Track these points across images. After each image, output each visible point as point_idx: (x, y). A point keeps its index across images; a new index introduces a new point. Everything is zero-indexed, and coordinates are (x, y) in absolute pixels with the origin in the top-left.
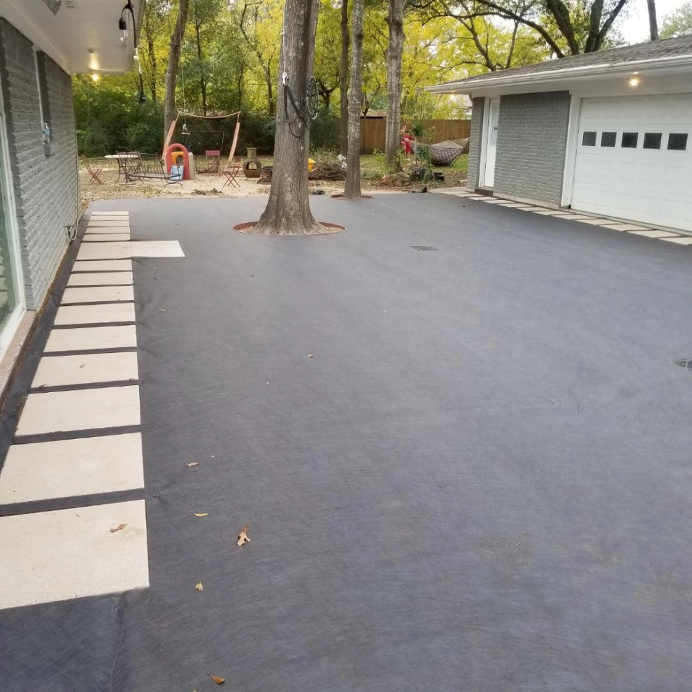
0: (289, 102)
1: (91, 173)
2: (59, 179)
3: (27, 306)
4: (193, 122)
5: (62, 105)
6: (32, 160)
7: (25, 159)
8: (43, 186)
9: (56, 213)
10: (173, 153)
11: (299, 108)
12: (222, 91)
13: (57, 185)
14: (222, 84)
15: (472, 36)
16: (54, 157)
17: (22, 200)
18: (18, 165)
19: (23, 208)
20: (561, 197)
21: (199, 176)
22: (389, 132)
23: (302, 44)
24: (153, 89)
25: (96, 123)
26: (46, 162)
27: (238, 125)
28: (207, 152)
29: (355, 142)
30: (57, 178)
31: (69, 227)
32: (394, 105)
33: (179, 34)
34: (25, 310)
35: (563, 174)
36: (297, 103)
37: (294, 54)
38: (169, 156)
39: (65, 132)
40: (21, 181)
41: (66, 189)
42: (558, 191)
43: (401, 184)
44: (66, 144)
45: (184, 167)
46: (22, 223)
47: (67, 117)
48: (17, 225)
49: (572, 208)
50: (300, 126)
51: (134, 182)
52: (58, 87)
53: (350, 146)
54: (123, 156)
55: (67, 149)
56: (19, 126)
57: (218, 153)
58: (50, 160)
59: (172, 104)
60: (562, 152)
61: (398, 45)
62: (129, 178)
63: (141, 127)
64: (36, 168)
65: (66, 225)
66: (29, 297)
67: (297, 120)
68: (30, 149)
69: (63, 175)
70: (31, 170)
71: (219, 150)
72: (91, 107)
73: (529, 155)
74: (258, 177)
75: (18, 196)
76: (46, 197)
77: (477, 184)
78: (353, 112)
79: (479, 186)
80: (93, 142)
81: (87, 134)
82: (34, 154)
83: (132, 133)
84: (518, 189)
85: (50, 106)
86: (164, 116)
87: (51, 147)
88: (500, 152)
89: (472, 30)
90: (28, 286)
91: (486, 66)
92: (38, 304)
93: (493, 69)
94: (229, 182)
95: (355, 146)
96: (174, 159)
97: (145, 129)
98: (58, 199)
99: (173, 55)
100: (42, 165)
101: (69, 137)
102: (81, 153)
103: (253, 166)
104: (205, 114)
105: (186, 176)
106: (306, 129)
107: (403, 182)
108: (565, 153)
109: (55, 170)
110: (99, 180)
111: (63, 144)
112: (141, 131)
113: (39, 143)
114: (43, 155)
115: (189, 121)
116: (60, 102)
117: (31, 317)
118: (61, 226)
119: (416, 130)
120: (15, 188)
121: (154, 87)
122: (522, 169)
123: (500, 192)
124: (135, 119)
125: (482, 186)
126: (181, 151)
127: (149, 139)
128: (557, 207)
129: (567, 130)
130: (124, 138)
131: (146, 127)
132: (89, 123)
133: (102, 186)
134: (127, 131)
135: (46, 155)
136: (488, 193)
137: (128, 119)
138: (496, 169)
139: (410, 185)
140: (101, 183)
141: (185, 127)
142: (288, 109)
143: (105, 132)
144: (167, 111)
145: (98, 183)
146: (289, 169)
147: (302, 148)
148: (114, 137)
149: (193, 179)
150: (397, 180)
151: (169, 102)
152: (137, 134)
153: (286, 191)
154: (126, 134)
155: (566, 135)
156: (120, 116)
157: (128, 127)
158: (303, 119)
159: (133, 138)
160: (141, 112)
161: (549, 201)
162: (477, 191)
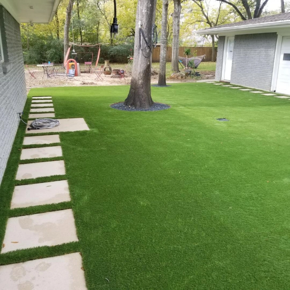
0: (142, 38)
1: (30, 73)
2: (13, 85)
5: (15, 40)
9: (12, 108)
10: (69, 63)
11: (147, 41)
12: (89, 34)
13: (12, 90)
14: (89, 31)
15: (201, 9)
16: (10, 72)
20: (271, 86)
21: (82, 74)
23: (150, 5)
24: (58, 33)
25: (31, 49)
26: (4, 77)
27: (100, 49)
28: (86, 63)
29: (164, 58)
31: (20, 114)
33: (70, 6)
35: (272, 75)
36: (147, 39)
37: (146, 11)
38: (68, 65)
39: (17, 55)
41: (18, 89)
42: (270, 83)
43: (181, 78)
44: (17, 62)
45: (75, 70)
47: (18, 47)
49: (276, 92)
50: (148, 51)
51: (51, 78)
52: (12, 29)
54: (45, 65)
55: (18, 65)
57: (90, 63)
58: (6, 75)
59: (68, 40)
60: (272, 64)
61: (178, 11)
62: (49, 76)
63: (52, 50)
65: (18, 112)
67: (147, 48)
69: (16, 81)
71: (91, 61)
72: (29, 41)
73: (252, 65)
74: (110, 74)
77: (221, 78)
78: (163, 43)
79: (222, 80)
80: (30, 58)
81: (27, 54)
83: (49, 53)
85: (7, 41)
87: (7, 67)
89: (201, 7)
91: (207, 23)
93: (210, 24)
94: (98, 78)
95: (164, 60)
96: (70, 66)
97: (54, 51)
98: (13, 98)
99: (68, 17)
101: (19, 58)
102: (25, 63)
103: (108, 69)
104: (82, 44)
105: (76, 74)
106: (151, 53)
107: (182, 77)
109: (11, 80)
110: (34, 77)
111: (16, 62)
112: (52, 52)
114: (2, 73)
115: (77, 48)
116: (13, 38)
118: (15, 114)
119: (187, 52)
121: (58, 32)
122: (247, 72)
123: (234, 83)
124: (49, 47)
125: (223, 79)
126: (73, 62)
127: (56, 56)
128: (269, 91)
129: (275, 53)
130: (45, 55)
131: (54, 50)
132: (29, 49)
133: (35, 80)
134: (46, 52)
135: (4, 73)
136: (228, 83)
137: (46, 47)
138: (232, 71)
139: (185, 78)
140: (35, 78)
141: (74, 51)
142: (141, 42)
143: (36, 53)
144: (65, 43)
145: (34, 78)
146: (142, 75)
147: (148, 63)
148: (40, 56)
149: (79, 76)
150: (179, 76)
151: (66, 39)
152: (50, 54)
153: (139, 87)
154: (46, 54)
155: (274, 55)
156: (42, 46)
157: (46, 51)
158: (149, 47)
159: (49, 56)
160: (52, 44)
161: (263, 88)
162: (221, 82)
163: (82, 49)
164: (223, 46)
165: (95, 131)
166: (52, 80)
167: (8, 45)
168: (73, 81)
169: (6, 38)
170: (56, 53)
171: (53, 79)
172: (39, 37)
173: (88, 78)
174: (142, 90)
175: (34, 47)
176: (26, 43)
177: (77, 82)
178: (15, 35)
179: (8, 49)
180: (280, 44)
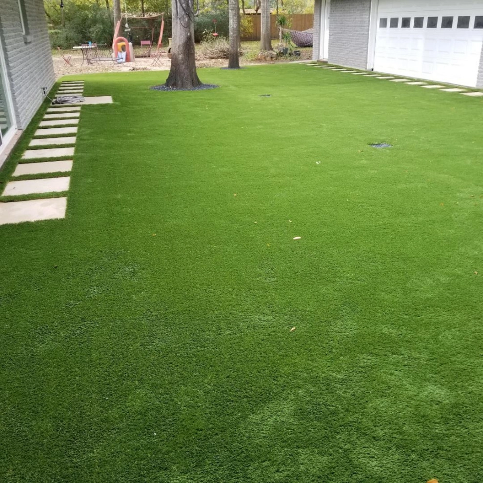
0: (178, 4)
1: (65, 60)
2: (36, 59)
3: (18, 127)
4: (134, 22)
5: (36, 12)
6: (15, 45)
7: (11, 43)
8: (24, 61)
9: (35, 78)
10: (118, 44)
11: (185, 8)
13: (34, 62)
16: (31, 44)
17: (10, 67)
18: (6, 47)
19: (11, 71)
20: (366, 63)
21: (137, 59)
22: (263, 23)
25: (68, 24)
26: (26, 47)
27: (163, 22)
28: (142, 42)
29: (234, 30)
30: (34, 58)
31: (44, 89)
32: (266, 4)
34: (17, 129)
35: (367, 48)
36: (184, 5)
38: (117, 46)
39: (39, 30)
40: (9, 56)
41: (42, 65)
42: (365, 59)
43: (270, 60)
44: (40, 37)
46: (11, 80)
48: (8, 81)
49: (374, 70)
50: (187, 20)
51: (93, 64)
53: (231, 33)
54: (84, 47)
56: (5, 24)
57: (149, 42)
58: (28, 46)
59: (119, 10)
60: (367, 33)
62: (90, 62)
63: (99, 26)
64: (18, 50)
65: (42, 87)
66: (18, 122)
67: (185, 16)
68: (13, 38)
69: (39, 57)
70: (15, 50)
71: (150, 40)
72: (64, 14)
73: (348, 36)
75: (7, 64)
76: (27, 68)
77: (319, 57)
78: (232, 10)
81: (62, 33)
82: (17, 41)
83: (94, 31)
84: (342, 59)
85: (27, 13)
86: (113, 18)
87: (28, 39)
88: (331, 34)
90: (17, 116)
92: (24, 126)
94: (155, 62)
95: (234, 33)
98: (36, 71)
100: (22, 48)
101: (42, 33)
104: (144, 15)
105: (128, 59)
106: (191, 22)
107: (272, 58)
108: (368, 33)
109: (32, 52)
110: (70, 64)
112: (99, 29)
113: (20, 35)
114: (23, 42)
115: (130, 21)
116: (34, 10)
117: (20, 133)
118: (38, 87)
119: (280, 21)
120: (6, 60)
122: (344, 45)
123: (332, 62)
124: (95, 21)
125: (322, 58)
126: (124, 42)
127: (104, 35)
128: (364, 70)
129: (369, 18)
130: (89, 35)
131: (101, 27)
132: (64, 25)
133: (71, 68)
134: (90, 30)
135: (25, 43)
136: (325, 63)
137: (89, 22)
138: (329, 46)
139: (276, 59)
140: (71, 66)
141: (127, 25)
142: (178, 9)
143: (75, 31)
144: (115, 15)
145: (69, 66)
146: (181, 48)
147: (189, 34)
148: (81, 35)
149: (133, 61)
150: (267, 56)
151: (116, 8)
152: (97, 32)
153: (180, 63)
154: (90, 33)
155: (369, 21)
156: (85, 20)
157: (90, 28)
158: (188, 15)
159: (94, 35)
160: (98, 16)
161: (359, 67)
162: (318, 61)
163: (144, 22)
164: (319, 11)
165: (117, 103)
166: (93, 67)
167: (28, 18)
168: (121, 67)
169: (25, 10)
170: (104, 31)
171: (95, 66)
172: (79, 6)
173: (144, 63)
174: (183, 67)
175: (71, 22)
176: (60, 17)
177: (126, 68)
178: (37, 7)
179: (29, 22)
180: (376, 5)
